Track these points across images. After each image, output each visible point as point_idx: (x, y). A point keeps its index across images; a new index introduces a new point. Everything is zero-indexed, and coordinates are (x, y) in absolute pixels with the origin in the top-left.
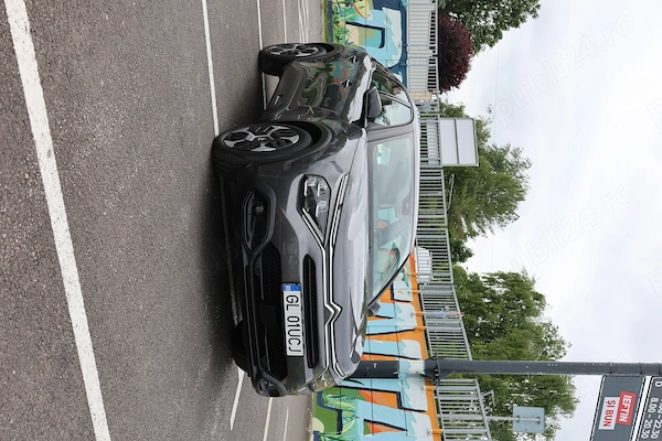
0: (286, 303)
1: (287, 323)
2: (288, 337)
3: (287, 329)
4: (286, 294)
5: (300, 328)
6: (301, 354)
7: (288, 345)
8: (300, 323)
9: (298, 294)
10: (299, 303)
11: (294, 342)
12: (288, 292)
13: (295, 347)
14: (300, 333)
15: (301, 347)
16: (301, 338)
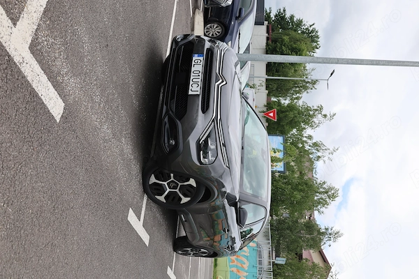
0: (193, 63)
1: (192, 74)
2: (191, 83)
3: (192, 78)
4: (194, 59)
5: (200, 77)
6: (198, 93)
7: (190, 87)
8: (200, 74)
9: (201, 58)
10: (201, 63)
11: (195, 86)
12: (195, 58)
13: (195, 88)
14: (199, 80)
15: (198, 89)
16: (199, 83)
